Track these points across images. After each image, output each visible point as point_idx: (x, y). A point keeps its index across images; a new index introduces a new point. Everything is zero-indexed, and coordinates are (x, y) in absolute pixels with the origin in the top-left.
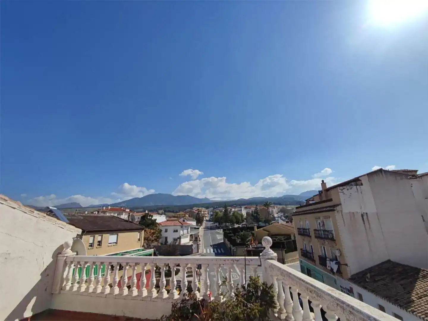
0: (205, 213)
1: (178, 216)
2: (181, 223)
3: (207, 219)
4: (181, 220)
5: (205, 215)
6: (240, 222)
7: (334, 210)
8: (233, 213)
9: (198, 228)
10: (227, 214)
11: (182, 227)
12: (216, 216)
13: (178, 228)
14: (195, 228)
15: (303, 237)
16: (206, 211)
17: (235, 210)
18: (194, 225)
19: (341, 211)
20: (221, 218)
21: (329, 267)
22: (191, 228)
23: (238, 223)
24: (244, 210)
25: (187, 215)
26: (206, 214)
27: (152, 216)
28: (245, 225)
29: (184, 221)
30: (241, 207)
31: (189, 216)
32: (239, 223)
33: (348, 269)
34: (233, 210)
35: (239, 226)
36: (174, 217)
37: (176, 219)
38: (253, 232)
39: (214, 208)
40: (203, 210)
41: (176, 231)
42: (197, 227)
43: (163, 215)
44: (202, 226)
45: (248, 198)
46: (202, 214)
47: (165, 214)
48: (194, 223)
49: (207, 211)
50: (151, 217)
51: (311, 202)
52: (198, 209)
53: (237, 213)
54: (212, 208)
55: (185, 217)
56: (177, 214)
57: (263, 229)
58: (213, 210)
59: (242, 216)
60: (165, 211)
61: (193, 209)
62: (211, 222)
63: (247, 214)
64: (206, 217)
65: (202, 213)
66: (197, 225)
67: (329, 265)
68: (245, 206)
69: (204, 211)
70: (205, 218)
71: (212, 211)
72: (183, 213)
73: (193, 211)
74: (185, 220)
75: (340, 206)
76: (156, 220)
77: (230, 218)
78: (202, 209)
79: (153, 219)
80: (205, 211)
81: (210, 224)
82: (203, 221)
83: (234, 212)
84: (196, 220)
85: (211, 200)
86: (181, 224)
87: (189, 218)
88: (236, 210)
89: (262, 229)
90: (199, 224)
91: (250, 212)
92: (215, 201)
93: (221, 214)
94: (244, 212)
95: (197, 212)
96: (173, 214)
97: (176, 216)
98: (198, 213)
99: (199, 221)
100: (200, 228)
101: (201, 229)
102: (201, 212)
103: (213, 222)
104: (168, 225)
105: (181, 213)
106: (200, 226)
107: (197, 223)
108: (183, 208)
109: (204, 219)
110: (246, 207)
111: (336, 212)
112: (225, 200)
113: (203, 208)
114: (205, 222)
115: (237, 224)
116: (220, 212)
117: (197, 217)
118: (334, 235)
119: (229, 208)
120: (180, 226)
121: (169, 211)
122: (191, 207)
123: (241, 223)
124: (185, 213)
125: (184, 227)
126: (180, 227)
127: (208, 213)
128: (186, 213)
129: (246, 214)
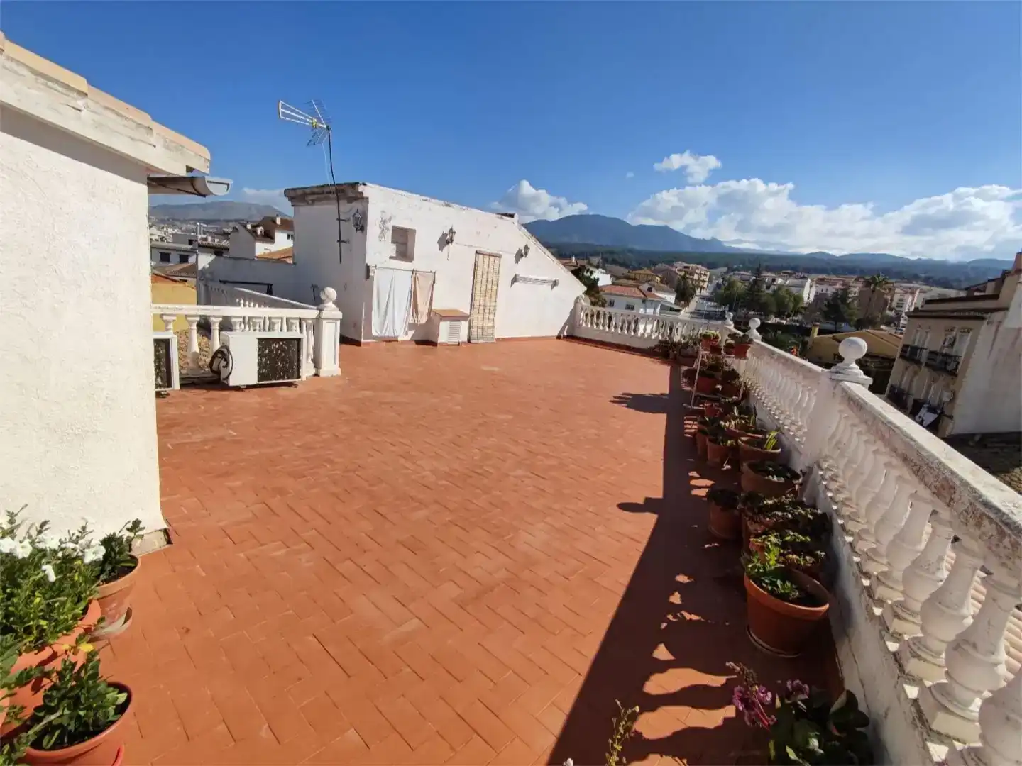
0: (703, 278)
1: (637, 277)
2: (644, 294)
3: (705, 293)
4: (645, 287)
5: (702, 284)
6: (786, 313)
7: (983, 319)
8: (775, 291)
9: (678, 311)
10: (759, 290)
11: (644, 301)
12: (727, 289)
13: (637, 302)
14: (672, 309)
15: (907, 364)
16: (705, 275)
17: (783, 282)
18: (669, 303)
19: (1000, 323)
20: (740, 297)
21: (920, 417)
22: (663, 308)
23: (779, 315)
24: (811, 287)
25: (658, 279)
26: (704, 281)
27: (592, 273)
28: (797, 321)
29: (650, 290)
30: (804, 277)
31: (661, 282)
32: (784, 315)
33: (951, 425)
34: (779, 281)
35: (782, 321)
36: (628, 278)
37: (631, 282)
38: (807, 339)
39: (731, 270)
40: (698, 271)
41: (630, 307)
42: (676, 307)
43: (600, 270)
44: (687, 308)
45: (845, 253)
46: (692, 280)
47: (604, 268)
48: (671, 298)
49: (708, 274)
50: (589, 274)
51: (976, 294)
52: (685, 267)
53: (787, 290)
54: (725, 269)
55: (652, 283)
56: (636, 272)
57: (833, 336)
58: (727, 273)
59: (798, 299)
60: (605, 260)
61: (675, 264)
62: (712, 303)
63: (818, 297)
64: (702, 288)
65: (696, 277)
66: (676, 303)
67: (922, 416)
68: (821, 276)
69: (701, 274)
70: (698, 292)
71: (722, 276)
72: (648, 272)
73: (674, 269)
74: (653, 289)
75: (1001, 313)
76: (598, 279)
77: (763, 299)
78: (698, 268)
79: (592, 277)
80: (703, 272)
81: (708, 306)
82: (692, 295)
83: (780, 287)
84: (677, 291)
85: (727, 245)
86: (643, 296)
87: (662, 285)
88: (788, 282)
89: (831, 336)
90: (683, 303)
91: (830, 293)
92: (739, 249)
93: (741, 287)
94: (809, 293)
95: (683, 274)
96: (624, 271)
97: (632, 276)
98: (684, 278)
99: (684, 295)
100: (683, 311)
101: (684, 314)
102: (692, 274)
103: (716, 304)
104: (618, 293)
105: (645, 271)
106: (684, 307)
107: (676, 298)
108: (650, 260)
109: (695, 292)
110: (822, 280)
111: (985, 322)
112: (770, 250)
113: (700, 266)
114: (696, 298)
115: (776, 317)
116: (741, 280)
117: (679, 285)
118: (960, 366)
119: (768, 276)
120: (640, 298)
121: (614, 262)
122: (671, 258)
123: (788, 316)
124: (653, 272)
125: (648, 303)
126: (641, 301)
127: (710, 281)
128: (657, 272)
129: (815, 296)
